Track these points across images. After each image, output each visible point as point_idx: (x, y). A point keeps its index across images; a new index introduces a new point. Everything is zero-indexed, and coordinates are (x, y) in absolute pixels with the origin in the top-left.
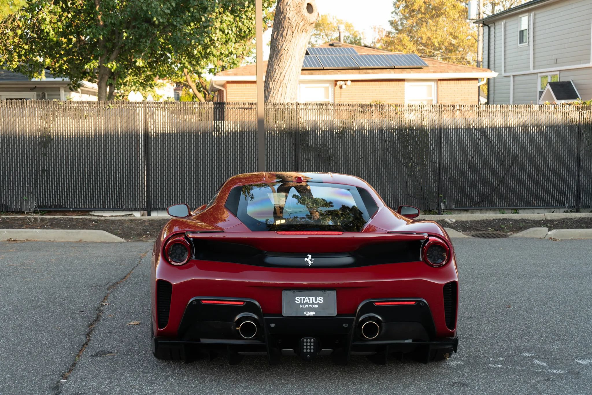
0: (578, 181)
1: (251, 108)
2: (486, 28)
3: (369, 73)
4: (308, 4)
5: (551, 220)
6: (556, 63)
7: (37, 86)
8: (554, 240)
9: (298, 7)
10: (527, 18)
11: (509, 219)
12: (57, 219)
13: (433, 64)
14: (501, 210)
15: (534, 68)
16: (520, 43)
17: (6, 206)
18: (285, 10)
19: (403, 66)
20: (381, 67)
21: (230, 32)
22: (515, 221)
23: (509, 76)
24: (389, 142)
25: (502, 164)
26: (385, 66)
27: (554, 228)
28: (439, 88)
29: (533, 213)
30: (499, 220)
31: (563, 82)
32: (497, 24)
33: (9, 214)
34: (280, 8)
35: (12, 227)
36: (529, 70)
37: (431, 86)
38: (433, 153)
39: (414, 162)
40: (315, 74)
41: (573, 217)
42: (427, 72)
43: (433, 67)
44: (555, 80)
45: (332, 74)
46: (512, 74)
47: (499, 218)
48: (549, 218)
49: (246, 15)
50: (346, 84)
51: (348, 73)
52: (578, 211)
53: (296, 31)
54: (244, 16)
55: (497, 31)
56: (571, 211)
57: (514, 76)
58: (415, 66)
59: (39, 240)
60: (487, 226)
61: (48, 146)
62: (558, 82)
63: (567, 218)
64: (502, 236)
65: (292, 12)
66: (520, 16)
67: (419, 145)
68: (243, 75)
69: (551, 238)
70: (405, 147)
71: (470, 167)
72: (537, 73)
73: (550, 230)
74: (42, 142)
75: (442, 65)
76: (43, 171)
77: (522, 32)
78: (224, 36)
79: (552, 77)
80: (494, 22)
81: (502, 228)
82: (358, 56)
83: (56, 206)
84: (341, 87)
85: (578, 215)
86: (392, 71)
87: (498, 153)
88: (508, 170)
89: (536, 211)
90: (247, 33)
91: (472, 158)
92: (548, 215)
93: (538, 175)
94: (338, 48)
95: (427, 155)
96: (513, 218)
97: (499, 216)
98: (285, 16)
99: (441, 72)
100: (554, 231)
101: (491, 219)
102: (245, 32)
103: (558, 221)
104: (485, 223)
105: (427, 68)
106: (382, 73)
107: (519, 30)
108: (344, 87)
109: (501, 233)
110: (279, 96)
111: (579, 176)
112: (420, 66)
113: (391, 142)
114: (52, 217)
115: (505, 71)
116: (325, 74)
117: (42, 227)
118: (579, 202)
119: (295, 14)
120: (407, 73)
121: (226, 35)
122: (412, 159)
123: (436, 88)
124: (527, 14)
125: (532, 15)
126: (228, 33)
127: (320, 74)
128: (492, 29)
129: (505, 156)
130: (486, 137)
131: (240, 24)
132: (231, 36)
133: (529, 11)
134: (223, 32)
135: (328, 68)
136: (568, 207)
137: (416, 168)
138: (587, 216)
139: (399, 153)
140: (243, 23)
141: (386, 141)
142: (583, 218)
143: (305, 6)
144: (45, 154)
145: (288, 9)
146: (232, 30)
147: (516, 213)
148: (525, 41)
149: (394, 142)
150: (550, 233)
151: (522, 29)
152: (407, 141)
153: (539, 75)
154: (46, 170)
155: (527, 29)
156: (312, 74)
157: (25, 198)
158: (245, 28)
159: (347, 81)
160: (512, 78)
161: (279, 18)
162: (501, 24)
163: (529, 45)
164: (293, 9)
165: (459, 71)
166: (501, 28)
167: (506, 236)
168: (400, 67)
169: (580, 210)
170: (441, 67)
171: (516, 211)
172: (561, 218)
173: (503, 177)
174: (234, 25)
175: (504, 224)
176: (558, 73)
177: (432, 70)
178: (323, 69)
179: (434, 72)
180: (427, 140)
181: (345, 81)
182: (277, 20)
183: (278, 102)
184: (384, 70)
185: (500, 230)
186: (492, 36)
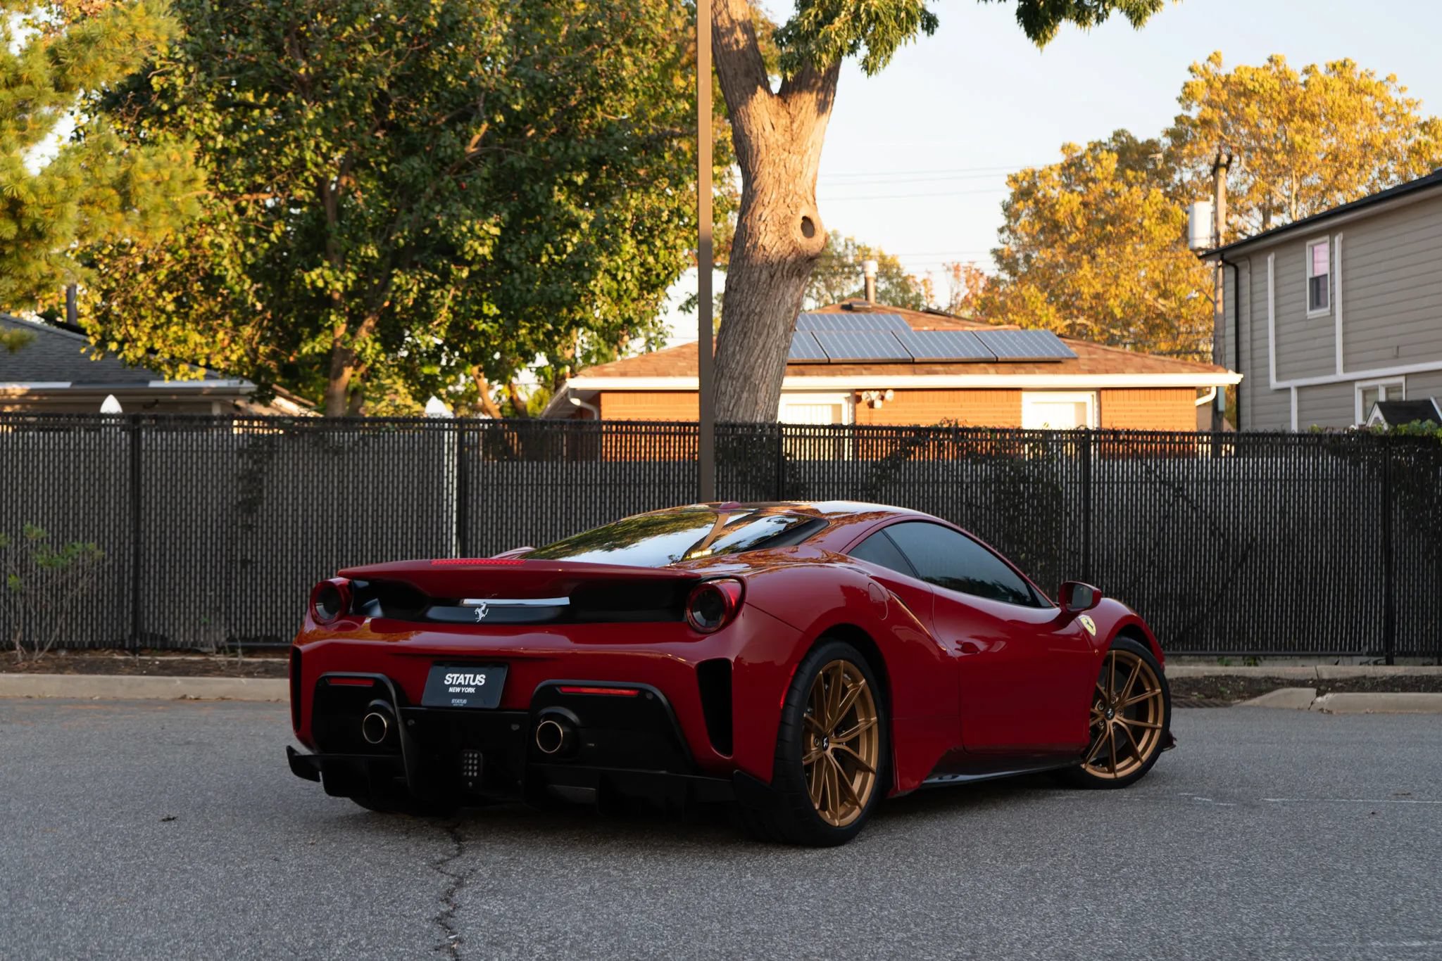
0: (1389, 596)
1: (684, 434)
2: (1232, 269)
3: (936, 373)
4: (805, 218)
5: (1329, 681)
6: (1397, 357)
7: (160, 398)
8: (1329, 712)
9: (785, 223)
10: (1326, 247)
11: (1238, 677)
12: (272, 663)
13: (1090, 353)
14: (1221, 660)
15: (1346, 368)
16: (1312, 308)
17: (163, 638)
18: (756, 230)
19: (1017, 357)
20: (963, 357)
21: (628, 276)
22: (1251, 681)
23: (1288, 390)
24: (977, 507)
25: (1221, 558)
26: (973, 356)
27: (1332, 691)
28: (1104, 408)
29: (1296, 665)
30: (1217, 677)
31: (1412, 402)
32: (1255, 260)
33: (168, 655)
34: (745, 226)
35: (187, 674)
36: (1334, 372)
37: (1084, 404)
38: (1072, 533)
39: (1030, 551)
40: (811, 375)
41: (1379, 675)
42: (1074, 373)
43: (1090, 360)
44: (1394, 396)
45: (849, 375)
46: (1293, 383)
47: (1217, 674)
48: (1326, 676)
49: (662, 240)
50: (882, 398)
51: (889, 373)
52: (1389, 662)
53: (779, 274)
54: (658, 243)
55: (1256, 278)
56: (1376, 663)
57: (1299, 388)
58: (1046, 356)
59: (246, 698)
60: (1189, 690)
61: (256, 511)
62: (1401, 402)
63: (1364, 677)
64: (1217, 706)
65: (770, 236)
66: (1309, 243)
67: (1041, 515)
68: (639, 375)
69: (1322, 710)
70: (1012, 520)
71: (1152, 563)
72: (1351, 382)
73: (1320, 694)
74: (244, 501)
75: (1110, 356)
76: (244, 563)
77: (1317, 282)
78: (615, 285)
79: (1389, 389)
80: (1248, 256)
81: (1222, 693)
82: (910, 335)
83: (267, 639)
84: (871, 405)
85: (1390, 671)
86: (991, 368)
87: (1212, 533)
88: (1235, 572)
89: (1301, 662)
90: (662, 277)
91: (1157, 544)
92: (1326, 670)
93: (1299, 582)
94: (862, 315)
95: (1058, 536)
96: (1248, 675)
97: (1218, 670)
98: (756, 243)
99: (1107, 372)
100: (1329, 696)
101: (1200, 676)
102: (658, 275)
103: (1345, 681)
104: (1186, 683)
105: (1074, 362)
106: (967, 373)
107: (1309, 275)
108: (878, 404)
109: (1218, 701)
110: (741, 411)
111: (1389, 585)
112: (1056, 356)
113: (980, 507)
114: (261, 660)
115: (1279, 377)
116: (833, 374)
117: (249, 674)
118: (1393, 644)
119: (776, 239)
120: (1027, 373)
121: (618, 282)
122: (1026, 544)
123: (1096, 409)
124: (1327, 238)
125: (1338, 239)
126: (624, 278)
127: (822, 374)
128: (1245, 274)
129: (1227, 542)
130: (1185, 498)
131: (651, 259)
132: (631, 286)
133: (1331, 231)
134: (614, 277)
135: (840, 358)
136: (1368, 654)
137: (1036, 564)
138: (1408, 674)
139: (999, 531)
140: (656, 257)
141: (969, 505)
142: (1401, 677)
143: (799, 221)
144: (250, 527)
145: (762, 228)
146: (632, 272)
147: (1256, 665)
148: (1322, 300)
149: (987, 508)
150: (1319, 699)
151: (1317, 274)
152: (1016, 507)
153: (1357, 385)
154: (251, 561)
155: (1325, 276)
156: (802, 374)
157: (203, 620)
158: (660, 267)
159: (885, 390)
160: (1294, 394)
161: (743, 248)
162: (1266, 262)
163: (1333, 314)
164: (774, 229)
165: (1150, 370)
166: (1266, 271)
167: (1226, 706)
168: (1008, 357)
169: (1395, 659)
170: (1107, 360)
171: (1254, 660)
172: (1352, 675)
173: (1225, 586)
174: (638, 260)
175: (1227, 685)
176: (1402, 380)
177: (1086, 368)
178: (829, 363)
179: (1091, 372)
180: (1059, 503)
181: (880, 390)
182: (738, 251)
183: (739, 421)
184: (973, 366)
185: (1216, 697)
186: (1245, 291)
